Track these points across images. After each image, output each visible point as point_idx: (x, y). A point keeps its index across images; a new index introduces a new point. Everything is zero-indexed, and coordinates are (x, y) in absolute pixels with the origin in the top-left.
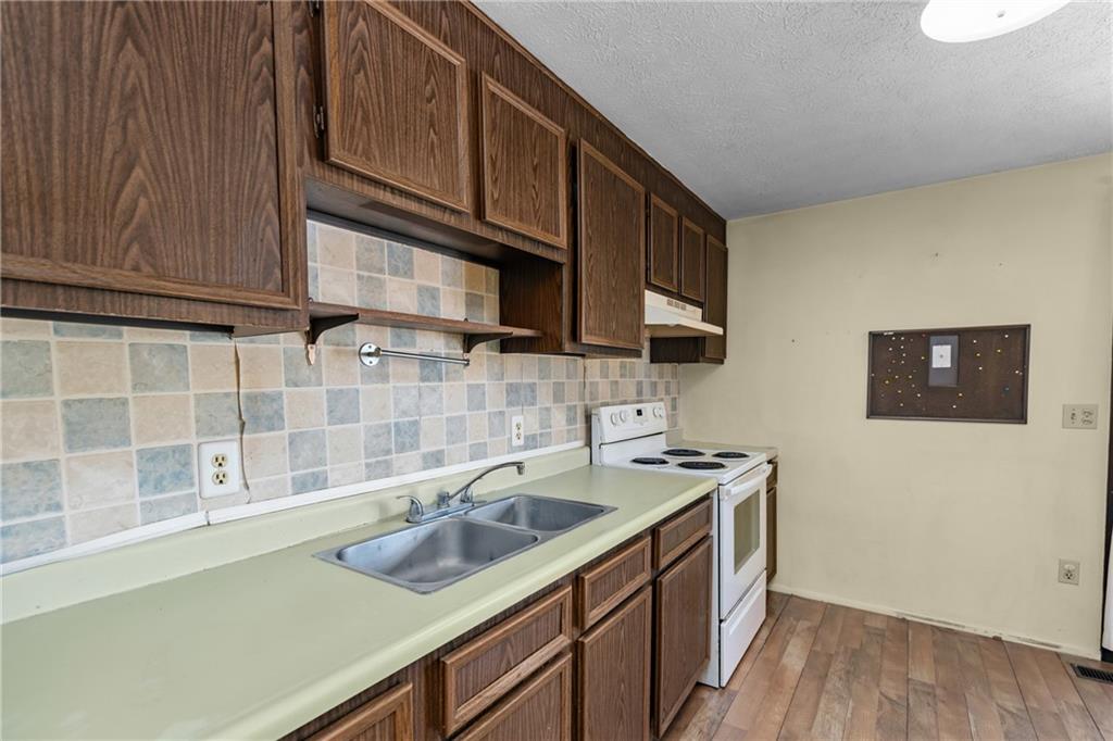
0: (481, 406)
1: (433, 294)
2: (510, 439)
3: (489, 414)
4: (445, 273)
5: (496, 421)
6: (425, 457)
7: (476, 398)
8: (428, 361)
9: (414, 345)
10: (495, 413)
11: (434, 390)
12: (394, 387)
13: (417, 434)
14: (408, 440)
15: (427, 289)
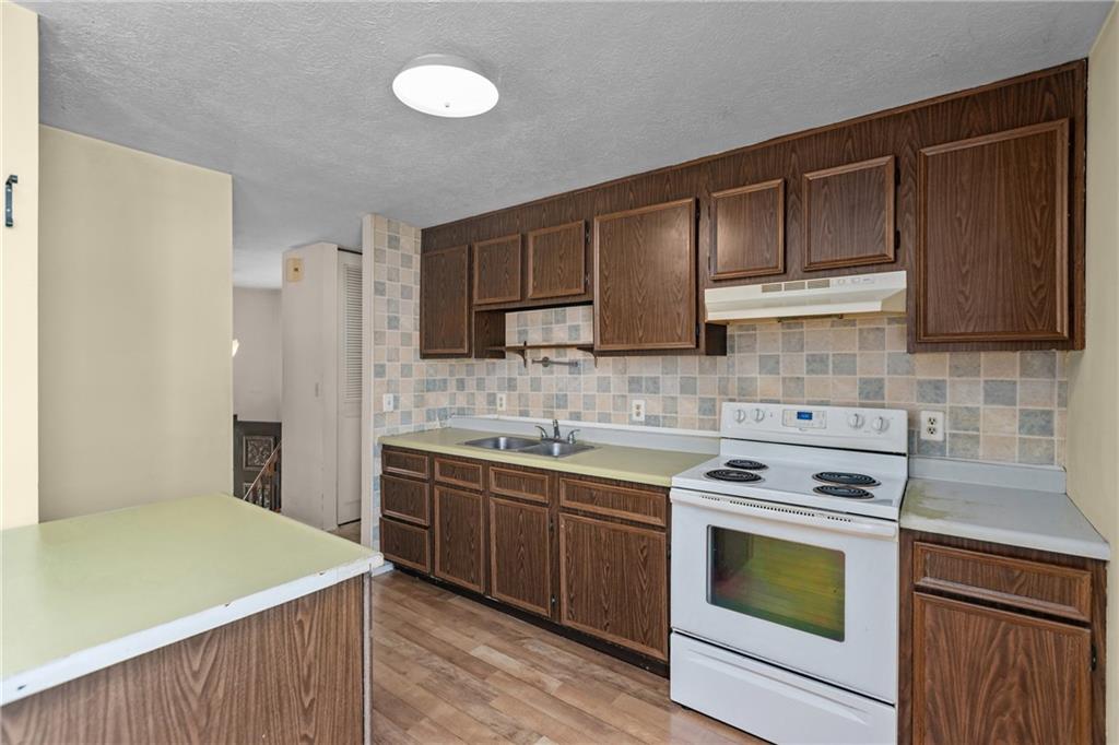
0: (607, 390)
1: (576, 328)
2: (631, 415)
3: (614, 396)
4: (584, 316)
5: (619, 401)
6: (571, 414)
7: (604, 385)
8: (574, 364)
9: (565, 355)
10: (618, 396)
11: (576, 379)
12: (557, 378)
13: (566, 401)
14: (561, 403)
15: (574, 326)
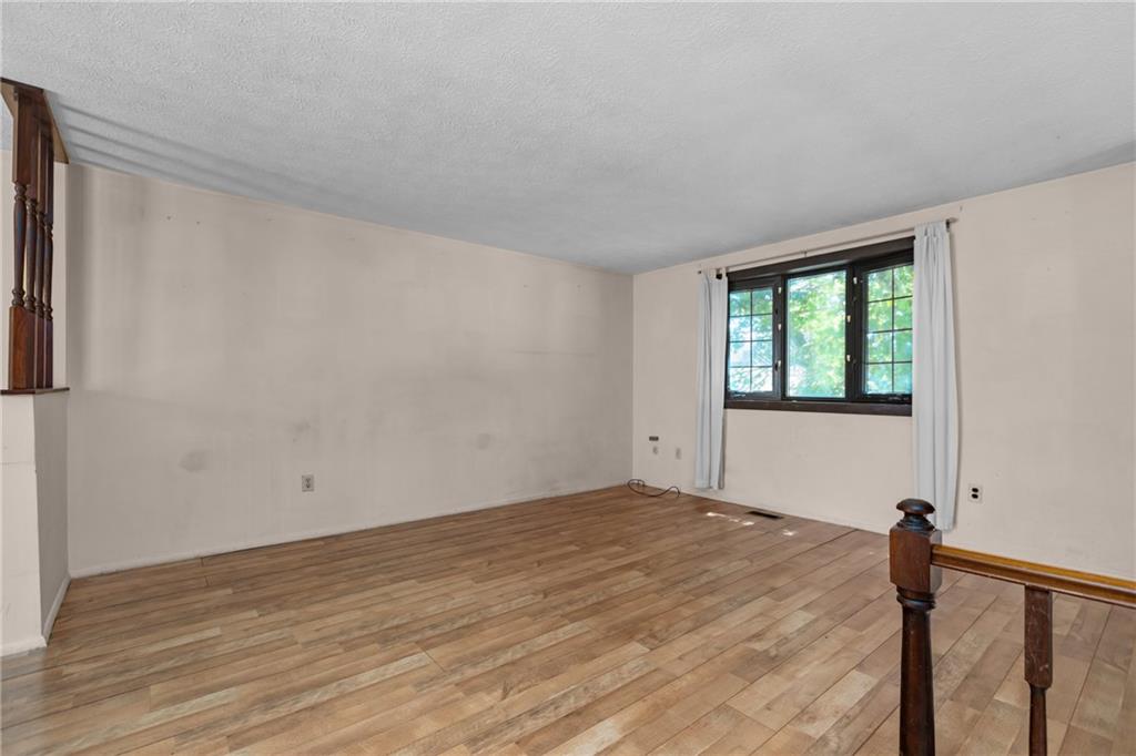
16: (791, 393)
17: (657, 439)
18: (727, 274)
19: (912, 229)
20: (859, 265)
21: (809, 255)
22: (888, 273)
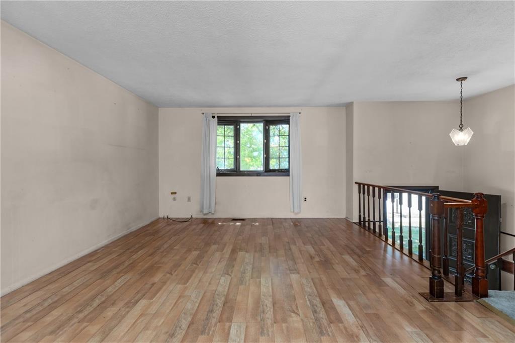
16: (242, 169)
17: (175, 193)
18: (218, 117)
19: (290, 113)
20: (269, 122)
21: (253, 115)
22: (278, 127)
